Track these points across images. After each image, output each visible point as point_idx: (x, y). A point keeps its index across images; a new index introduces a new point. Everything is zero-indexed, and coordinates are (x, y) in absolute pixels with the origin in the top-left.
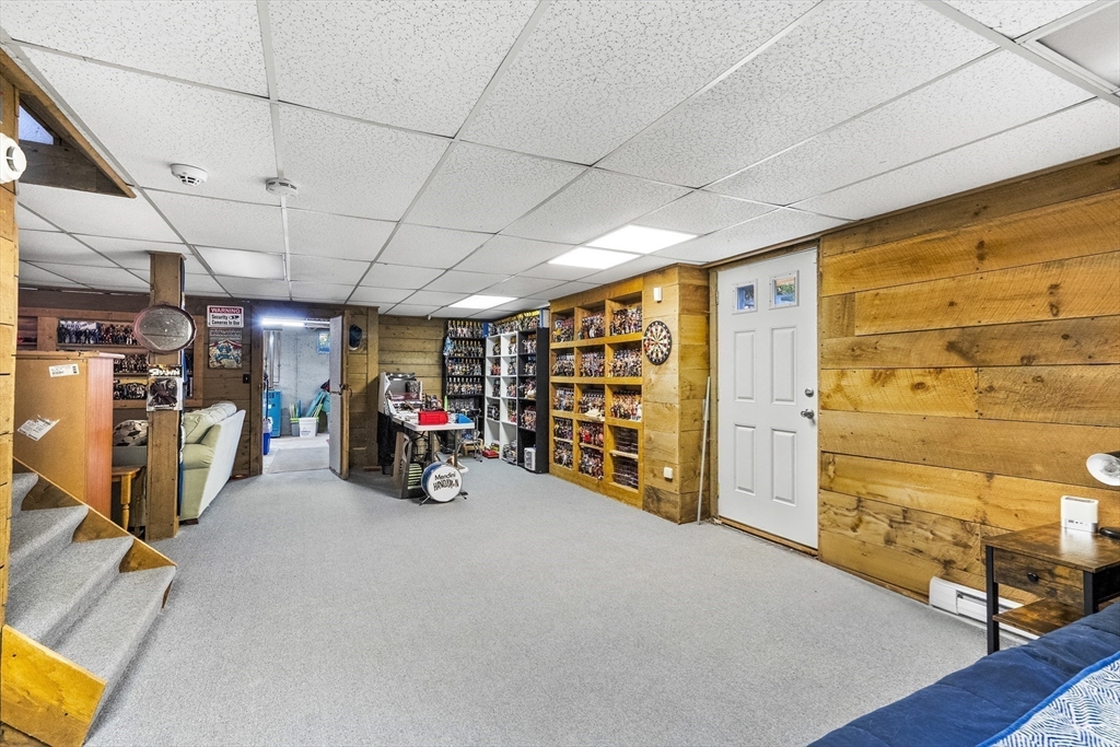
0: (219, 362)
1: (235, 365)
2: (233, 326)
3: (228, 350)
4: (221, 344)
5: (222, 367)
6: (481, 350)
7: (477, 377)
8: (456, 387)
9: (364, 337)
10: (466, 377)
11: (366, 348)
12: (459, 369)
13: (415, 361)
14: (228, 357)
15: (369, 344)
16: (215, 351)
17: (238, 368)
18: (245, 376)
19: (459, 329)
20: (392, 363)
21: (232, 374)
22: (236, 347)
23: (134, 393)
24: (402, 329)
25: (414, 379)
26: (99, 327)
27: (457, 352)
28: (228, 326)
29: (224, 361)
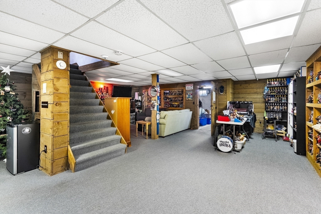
0: (188, 99)
1: (191, 99)
2: (191, 89)
3: (190, 96)
4: (188, 94)
5: (189, 100)
6: (286, 91)
7: (284, 103)
8: (271, 107)
9: (225, 89)
10: (276, 103)
11: (226, 93)
12: (272, 100)
13: (252, 97)
14: (190, 97)
15: (227, 92)
16: (187, 96)
17: (192, 100)
18: (194, 102)
19: (273, 83)
20: (243, 98)
21: (191, 102)
22: (191, 95)
23: (174, 106)
24: (247, 85)
25: (252, 104)
26: (169, 91)
27: (272, 92)
28: (190, 89)
29: (189, 98)
